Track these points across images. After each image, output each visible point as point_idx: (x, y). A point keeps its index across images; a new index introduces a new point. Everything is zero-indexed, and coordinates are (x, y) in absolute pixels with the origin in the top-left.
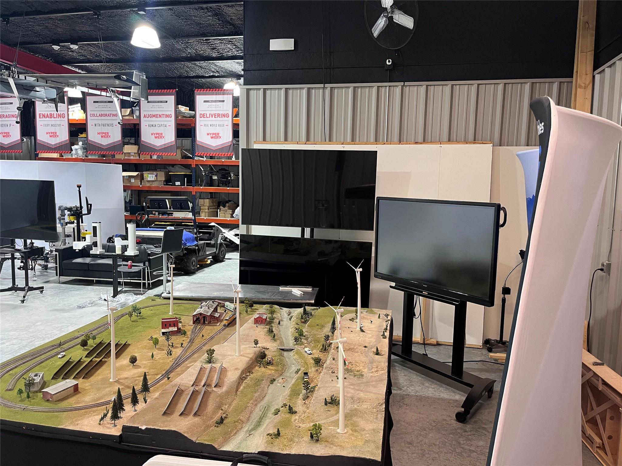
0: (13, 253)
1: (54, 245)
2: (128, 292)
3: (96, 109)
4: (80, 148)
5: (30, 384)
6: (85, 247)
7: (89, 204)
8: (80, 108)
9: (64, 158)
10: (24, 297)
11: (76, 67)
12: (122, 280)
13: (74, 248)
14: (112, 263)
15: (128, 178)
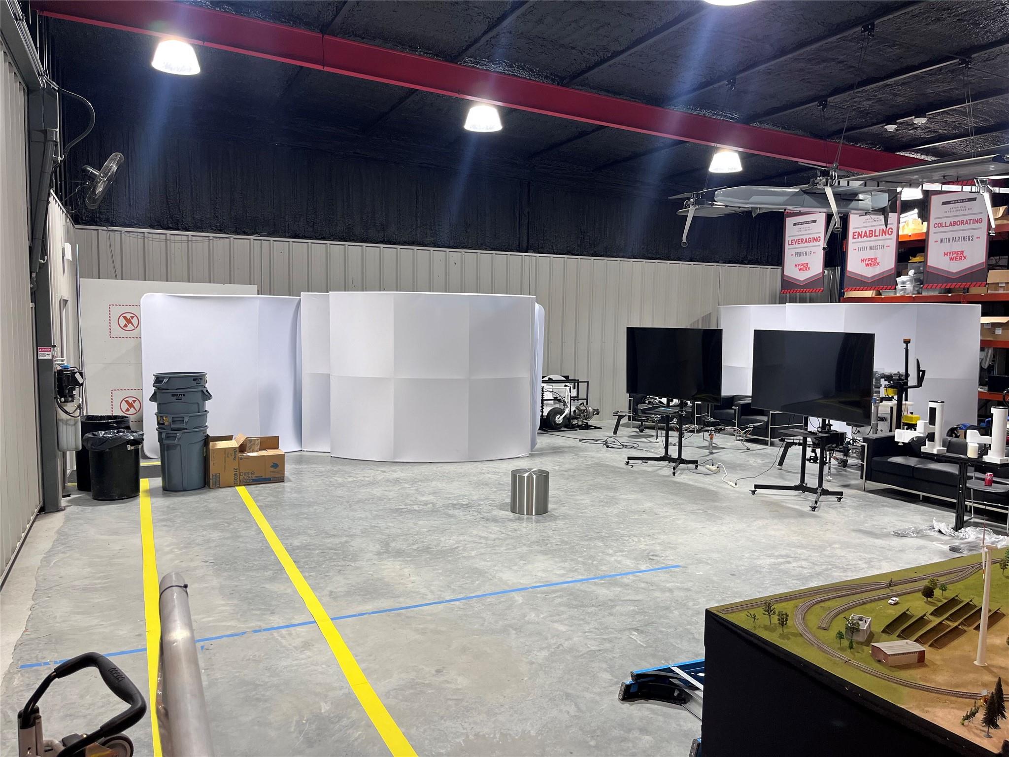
0: (805, 436)
1: (859, 431)
2: (981, 525)
3: (946, 215)
4: (911, 281)
5: (853, 629)
6: (915, 439)
7: (921, 371)
8: (916, 216)
9: (883, 296)
10: (816, 502)
11: (917, 152)
12: (971, 504)
13: (896, 440)
14: (957, 473)
15: (990, 327)
